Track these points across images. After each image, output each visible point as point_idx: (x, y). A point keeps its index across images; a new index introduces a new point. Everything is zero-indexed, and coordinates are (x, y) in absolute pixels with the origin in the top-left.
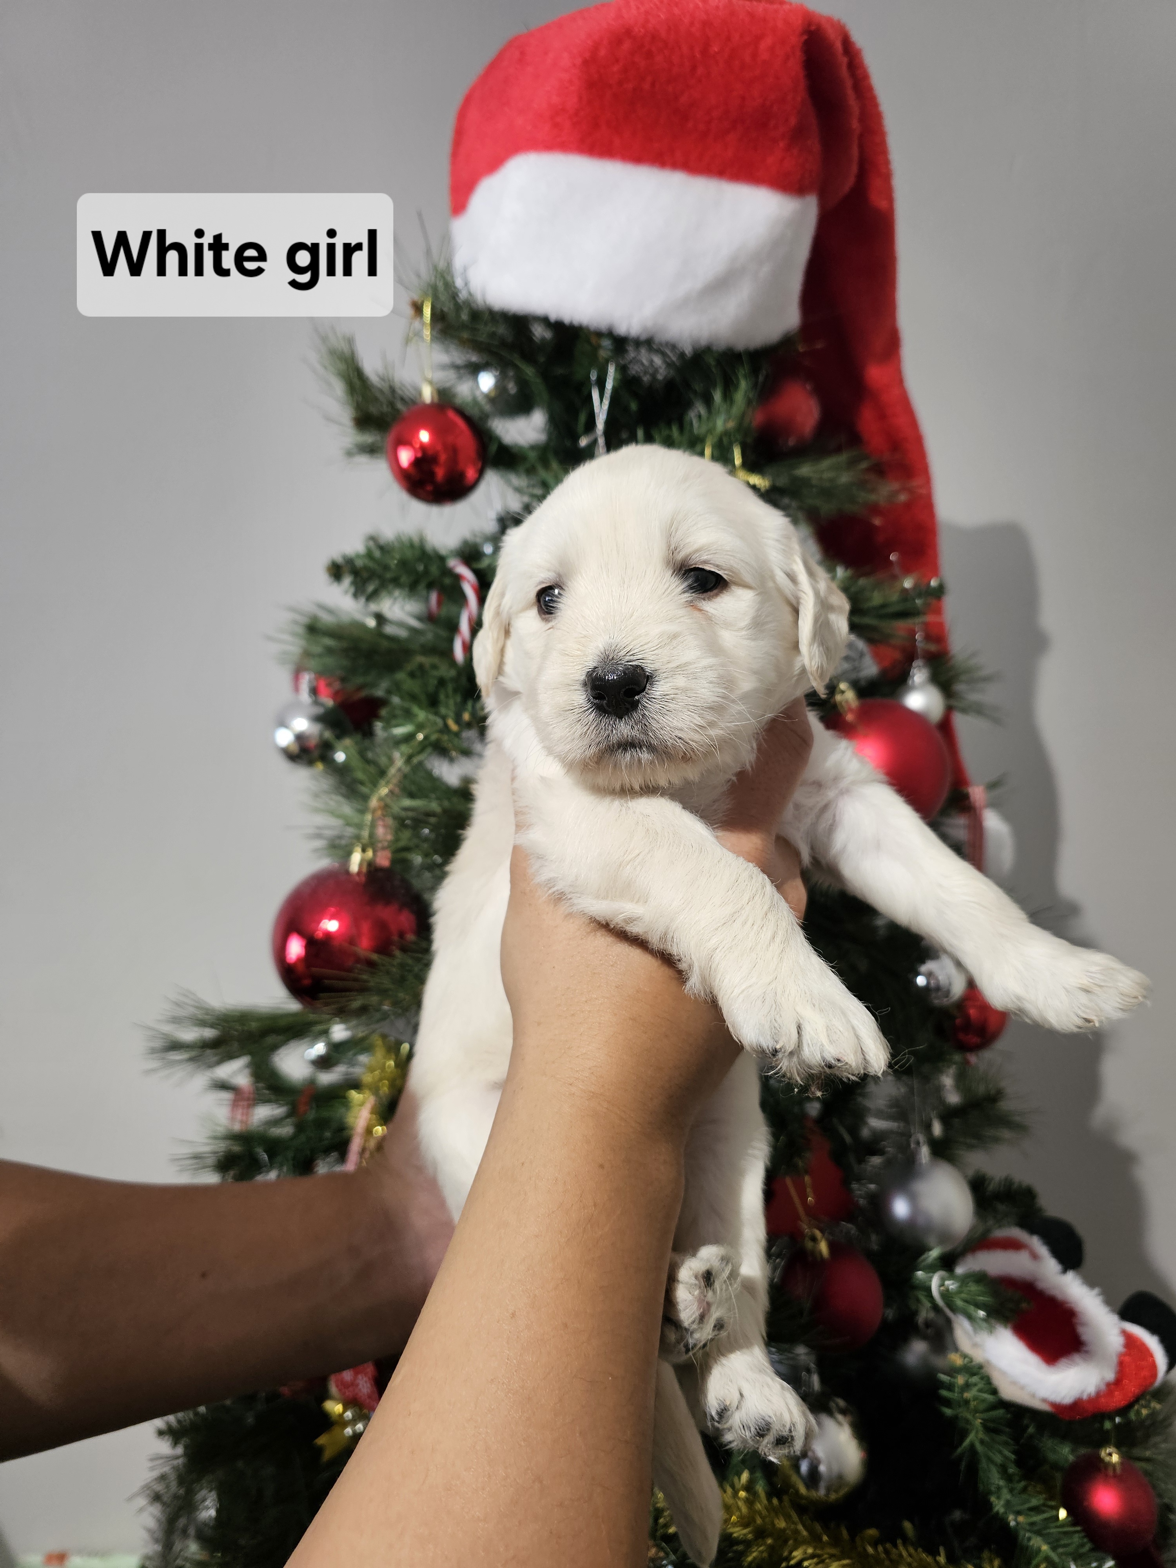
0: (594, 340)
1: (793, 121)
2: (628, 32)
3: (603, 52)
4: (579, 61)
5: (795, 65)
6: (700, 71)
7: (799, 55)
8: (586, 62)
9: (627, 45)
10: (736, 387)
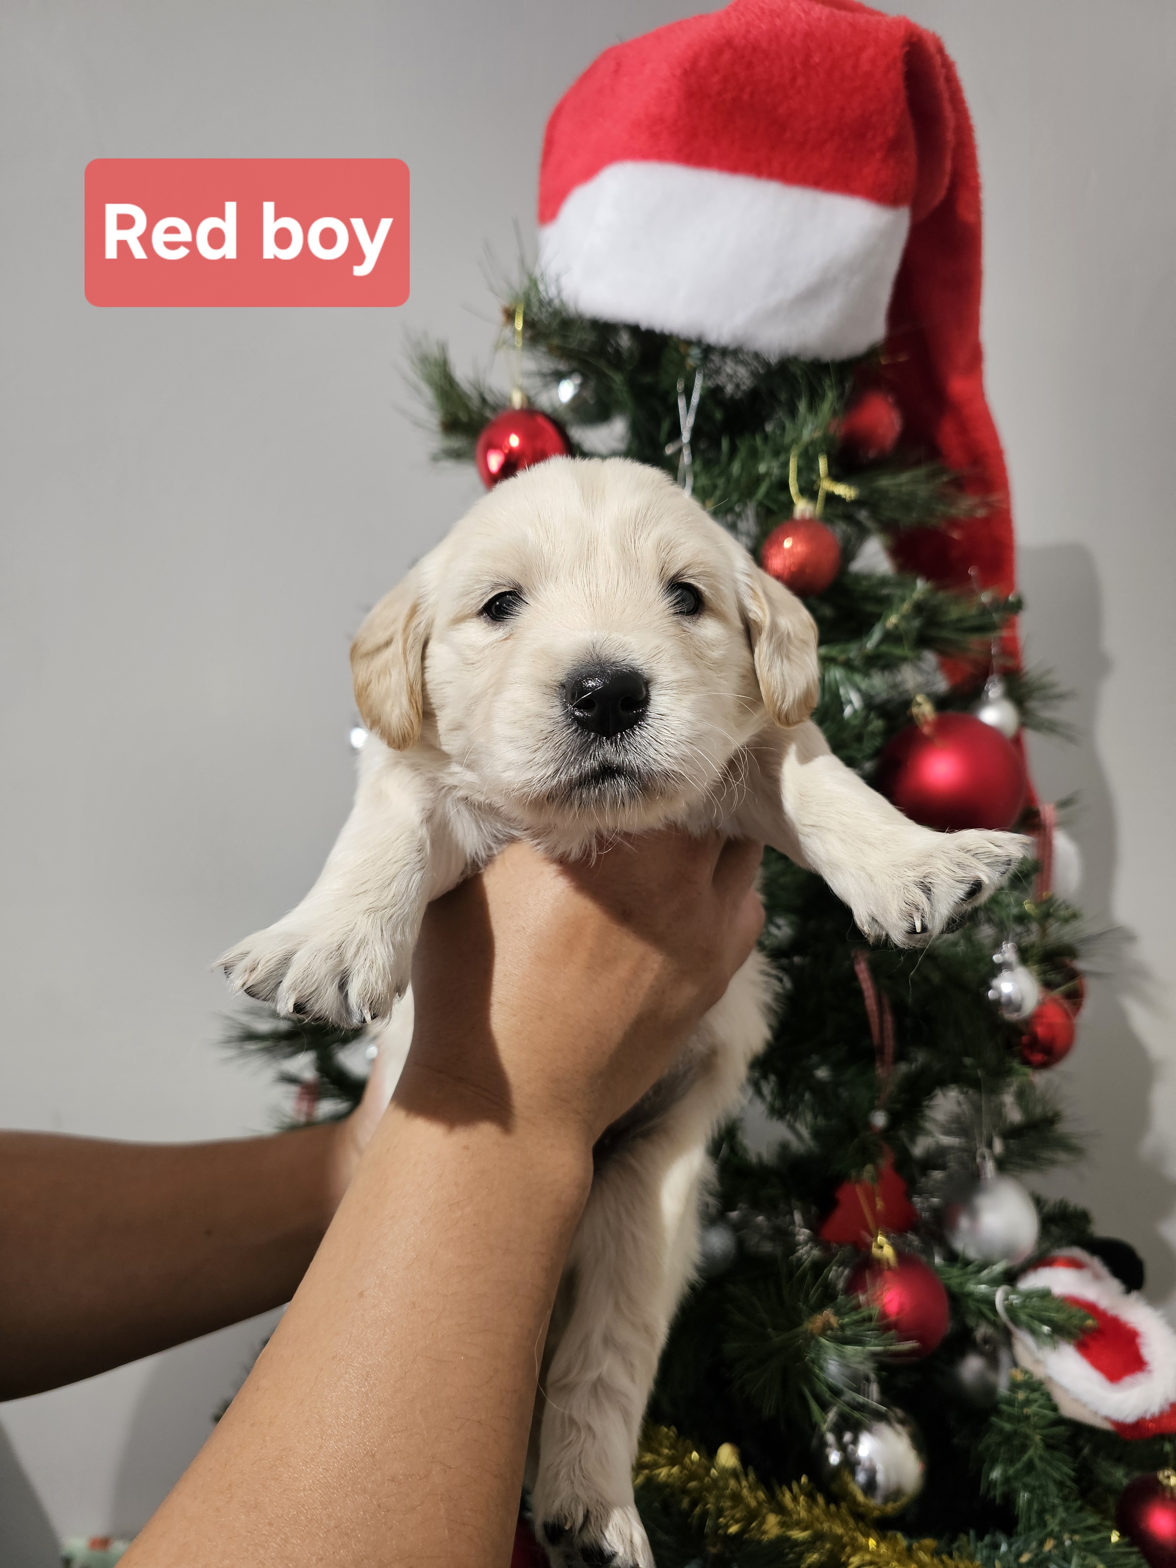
0: (682, 349)
1: (891, 132)
2: (729, 42)
3: (702, 63)
4: (678, 72)
5: (896, 79)
6: (800, 81)
7: (900, 66)
8: (686, 73)
9: (727, 56)
10: (823, 397)
